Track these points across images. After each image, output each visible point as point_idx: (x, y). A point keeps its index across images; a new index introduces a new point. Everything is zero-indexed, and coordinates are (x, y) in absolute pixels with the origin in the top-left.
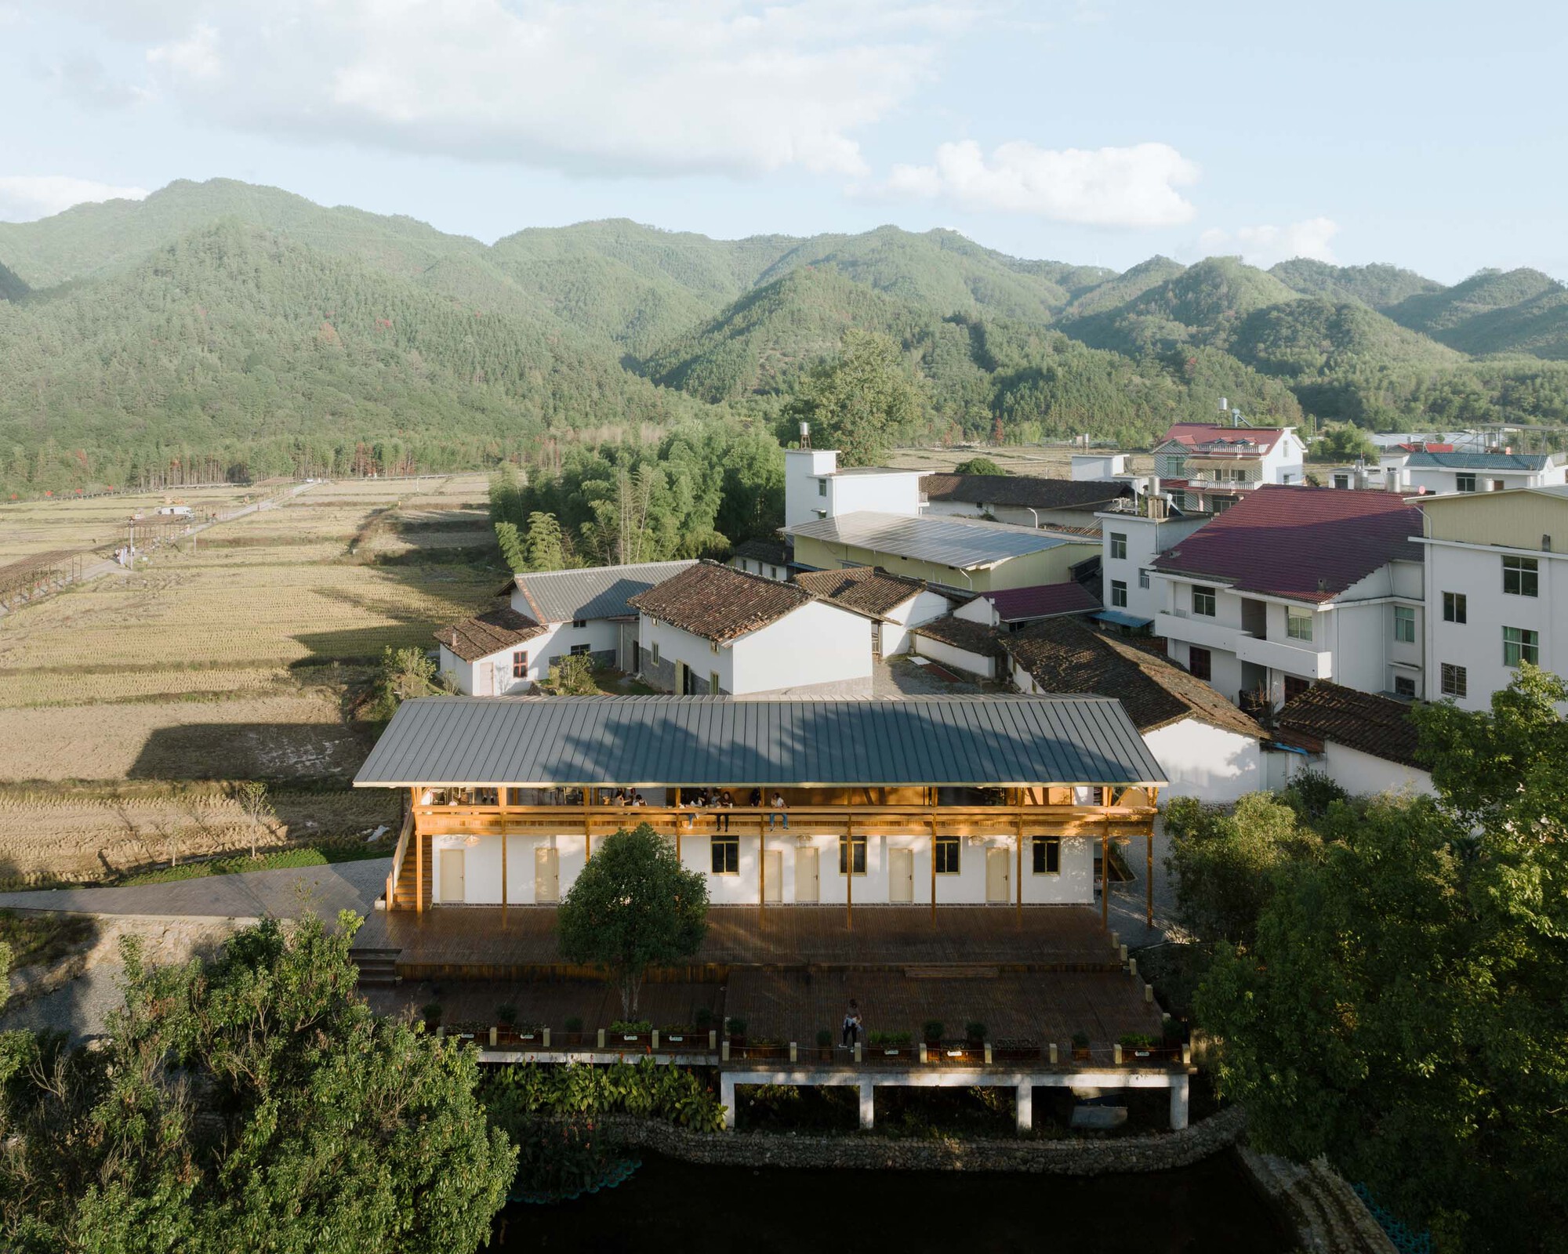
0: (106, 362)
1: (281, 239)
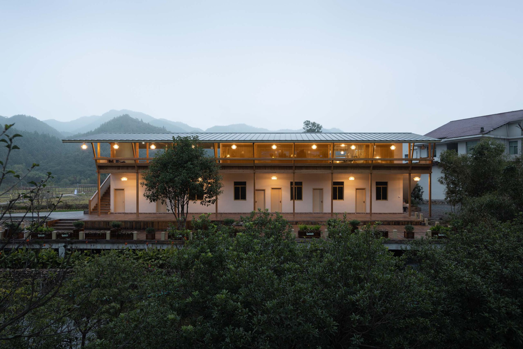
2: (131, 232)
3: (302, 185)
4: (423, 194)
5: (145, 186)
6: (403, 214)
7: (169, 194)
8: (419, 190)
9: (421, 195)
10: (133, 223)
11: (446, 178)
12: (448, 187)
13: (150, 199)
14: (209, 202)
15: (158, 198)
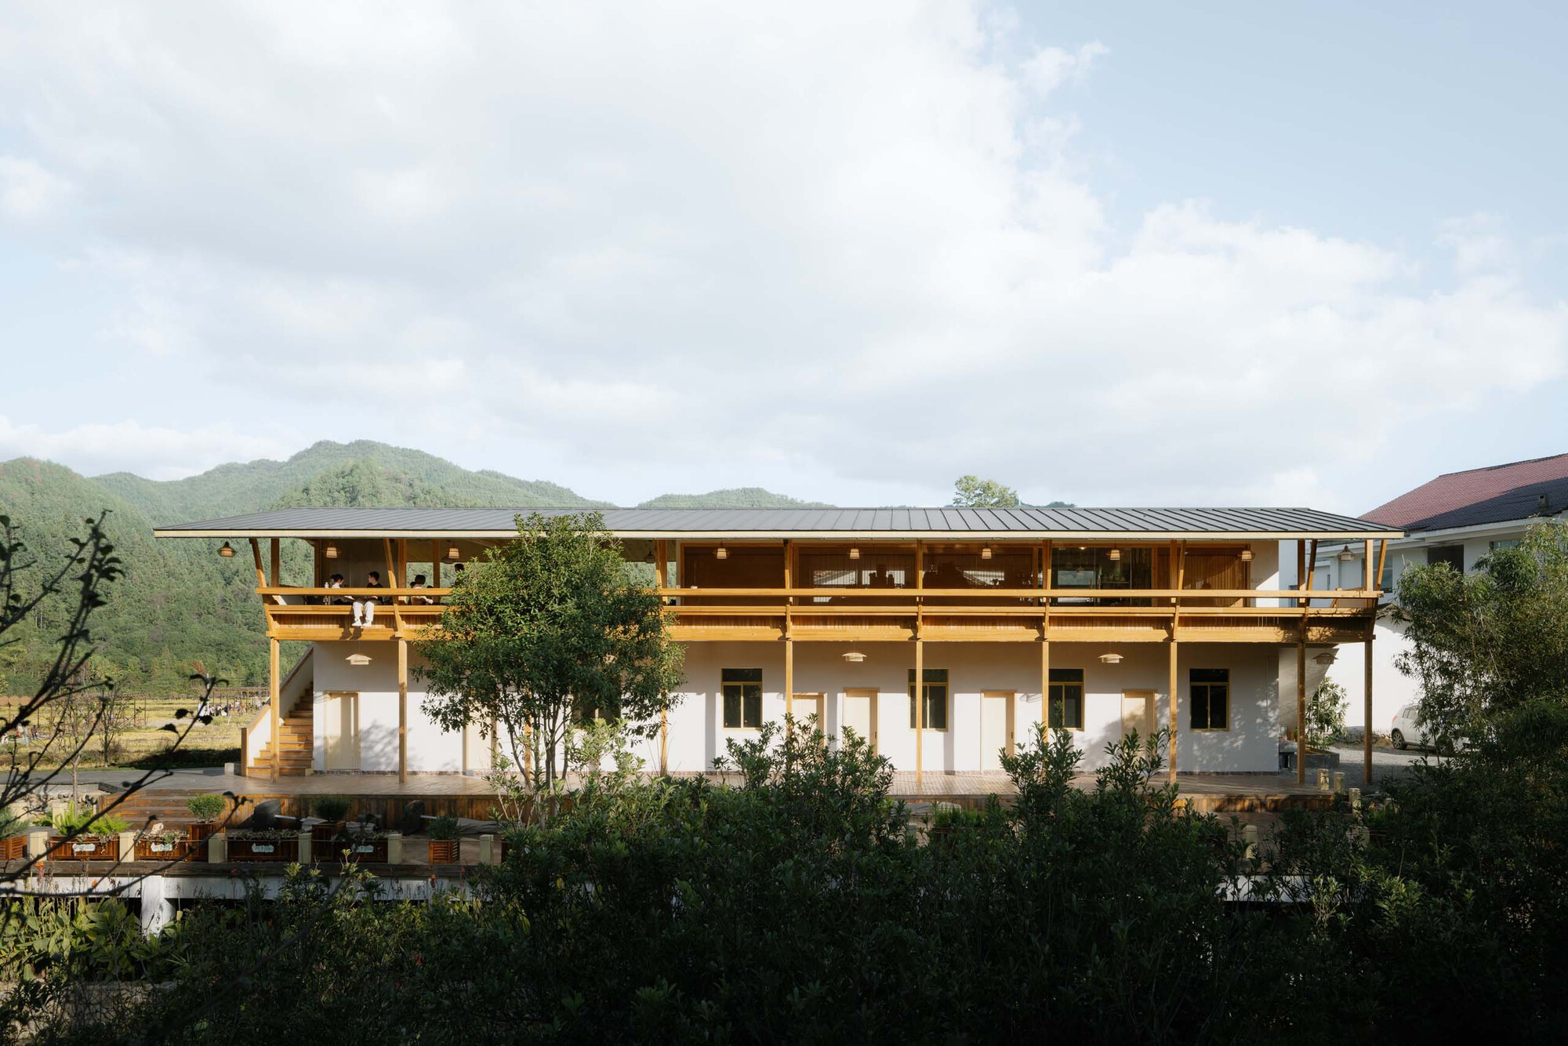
0: (228, 582)
1: (417, 483)
2: (381, 834)
3: (946, 680)
4: (1347, 711)
5: (425, 677)
6: (1279, 776)
7: (505, 705)
8: (1335, 699)
9: (1340, 714)
10: (389, 802)
11: (1420, 656)
12: (1426, 686)
13: (444, 720)
14: (639, 731)
15: (469, 718)
